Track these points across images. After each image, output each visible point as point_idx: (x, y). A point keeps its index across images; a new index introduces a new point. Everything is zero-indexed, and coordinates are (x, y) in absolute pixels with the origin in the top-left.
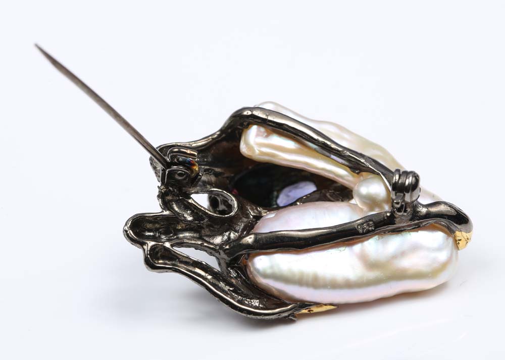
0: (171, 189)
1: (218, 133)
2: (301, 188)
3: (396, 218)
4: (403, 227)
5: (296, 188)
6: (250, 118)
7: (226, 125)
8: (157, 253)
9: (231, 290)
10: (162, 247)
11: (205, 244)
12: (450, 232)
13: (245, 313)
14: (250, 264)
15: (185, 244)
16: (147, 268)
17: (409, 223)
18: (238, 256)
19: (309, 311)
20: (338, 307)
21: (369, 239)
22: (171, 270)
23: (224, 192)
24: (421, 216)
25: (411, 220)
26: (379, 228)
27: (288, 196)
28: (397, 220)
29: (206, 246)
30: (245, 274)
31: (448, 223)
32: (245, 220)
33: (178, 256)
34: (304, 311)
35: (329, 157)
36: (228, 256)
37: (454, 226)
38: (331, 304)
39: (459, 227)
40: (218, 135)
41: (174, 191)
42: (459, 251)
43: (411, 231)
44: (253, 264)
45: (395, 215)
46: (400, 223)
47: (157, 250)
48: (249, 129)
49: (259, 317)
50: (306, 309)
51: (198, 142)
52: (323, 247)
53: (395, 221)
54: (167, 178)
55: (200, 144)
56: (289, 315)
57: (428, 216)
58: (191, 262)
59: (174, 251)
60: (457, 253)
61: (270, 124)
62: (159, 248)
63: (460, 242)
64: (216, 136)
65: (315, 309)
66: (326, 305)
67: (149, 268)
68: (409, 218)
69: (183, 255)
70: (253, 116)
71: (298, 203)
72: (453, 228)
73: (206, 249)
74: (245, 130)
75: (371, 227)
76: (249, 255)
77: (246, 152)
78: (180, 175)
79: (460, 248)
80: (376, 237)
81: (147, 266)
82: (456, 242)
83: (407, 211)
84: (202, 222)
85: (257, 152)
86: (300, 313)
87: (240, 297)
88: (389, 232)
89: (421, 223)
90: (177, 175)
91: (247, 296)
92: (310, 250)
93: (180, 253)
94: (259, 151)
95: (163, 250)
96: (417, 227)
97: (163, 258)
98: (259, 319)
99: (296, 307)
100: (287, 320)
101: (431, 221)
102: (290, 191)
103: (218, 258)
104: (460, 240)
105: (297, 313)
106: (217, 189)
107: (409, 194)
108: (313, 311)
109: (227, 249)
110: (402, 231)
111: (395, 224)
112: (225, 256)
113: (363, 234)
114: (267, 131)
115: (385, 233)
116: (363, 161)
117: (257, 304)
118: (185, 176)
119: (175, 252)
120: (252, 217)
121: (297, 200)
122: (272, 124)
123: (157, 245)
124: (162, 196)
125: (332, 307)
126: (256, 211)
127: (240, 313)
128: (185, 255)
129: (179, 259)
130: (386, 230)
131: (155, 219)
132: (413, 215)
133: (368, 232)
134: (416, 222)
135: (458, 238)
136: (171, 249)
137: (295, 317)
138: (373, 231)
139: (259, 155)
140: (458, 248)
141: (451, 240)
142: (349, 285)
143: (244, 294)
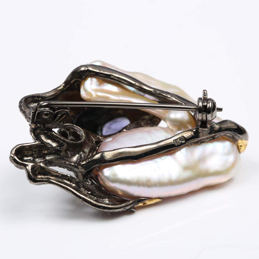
0: (39, 125)
1: (63, 85)
2: (119, 122)
3: (200, 133)
4: (204, 139)
5: (116, 122)
6: (87, 72)
7: (69, 79)
8: (36, 170)
9: (89, 194)
10: (39, 167)
11: (67, 163)
12: (234, 140)
13: (101, 209)
14: (100, 174)
15: (54, 164)
16: (30, 182)
17: (209, 136)
18: (92, 168)
19: (144, 204)
20: (163, 200)
21: (181, 149)
22: (47, 183)
23: (75, 125)
24: (216, 130)
25: (210, 133)
26: (189, 141)
27: (109, 128)
28: (200, 134)
29: (68, 164)
30: (97, 181)
31: (233, 134)
32: (90, 144)
33: (51, 172)
34: (141, 204)
35: (143, 96)
36: (85, 170)
37: (237, 136)
38: (159, 198)
39: (241, 136)
40: (63, 86)
41: (40, 127)
42: (241, 155)
43: (209, 142)
44: (103, 173)
45: (199, 131)
46: (202, 136)
47: (35, 168)
48: (86, 81)
49: (111, 211)
50: (142, 203)
51: (50, 92)
52: (151, 158)
53: (199, 135)
54: (36, 118)
55: (52, 94)
56: (131, 208)
57: (220, 130)
58: (60, 175)
59: (47, 169)
60: (239, 155)
61: (102, 75)
62: (37, 167)
63: (241, 147)
64: (62, 87)
65: (148, 203)
66: (155, 199)
67: (32, 182)
68: (208, 132)
69: (54, 171)
70: (88, 71)
71: (124, 130)
72: (236, 137)
73: (68, 166)
74: (83, 81)
75: (183, 140)
76: (99, 167)
77: (86, 97)
78: (46, 115)
79: (241, 152)
80: (186, 147)
81: (30, 181)
82: (239, 148)
83: (207, 127)
84: (62, 147)
85: (94, 95)
86: (138, 206)
87: (95, 198)
88: (194, 144)
89: (216, 135)
90: (44, 115)
91: (100, 197)
92: (141, 161)
93: (52, 170)
94: (95, 94)
95: (39, 169)
96: (213, 139)
97: (40, 174)
98: (112, 212)
99: (135, 201)
100: (130, 212)
101: (222, 134)
102: (111, 125)
103: (76, 172)
104: (241, 146)
105: (136, 206)
106: (69, 124)
107: (211, 114)
108: (146, 204)
109: (84, 164)
110: (203, 142)
111: (199, 137)
112: (83, 170)
113: (178, 146)
114: (98, 81)
115: (192, 144)
116: (169, 96)
117: (108, 202)
118: (50, 115)
119: (49, 170)
120: (94, 142)
121: (124, 128)
122: (103, 76)
123: (35, 165)
124: (33, 131)
125: (159, 200)
126: (96, 138)
127: (98, 209)
128: (56, 171)
129: (51, 174)
130: (193, 142)
131: (31, 147)
132: (210, 130)
133: (182, 144)
134: (213, 135)
135: (239, 145)
136: (46, 167)
137: (135, 209)
138: (184, 143)
139: (96, 98)
140: (240, 152)
141: (235, 147)
142: (171, 183)
143: (98, 196)
